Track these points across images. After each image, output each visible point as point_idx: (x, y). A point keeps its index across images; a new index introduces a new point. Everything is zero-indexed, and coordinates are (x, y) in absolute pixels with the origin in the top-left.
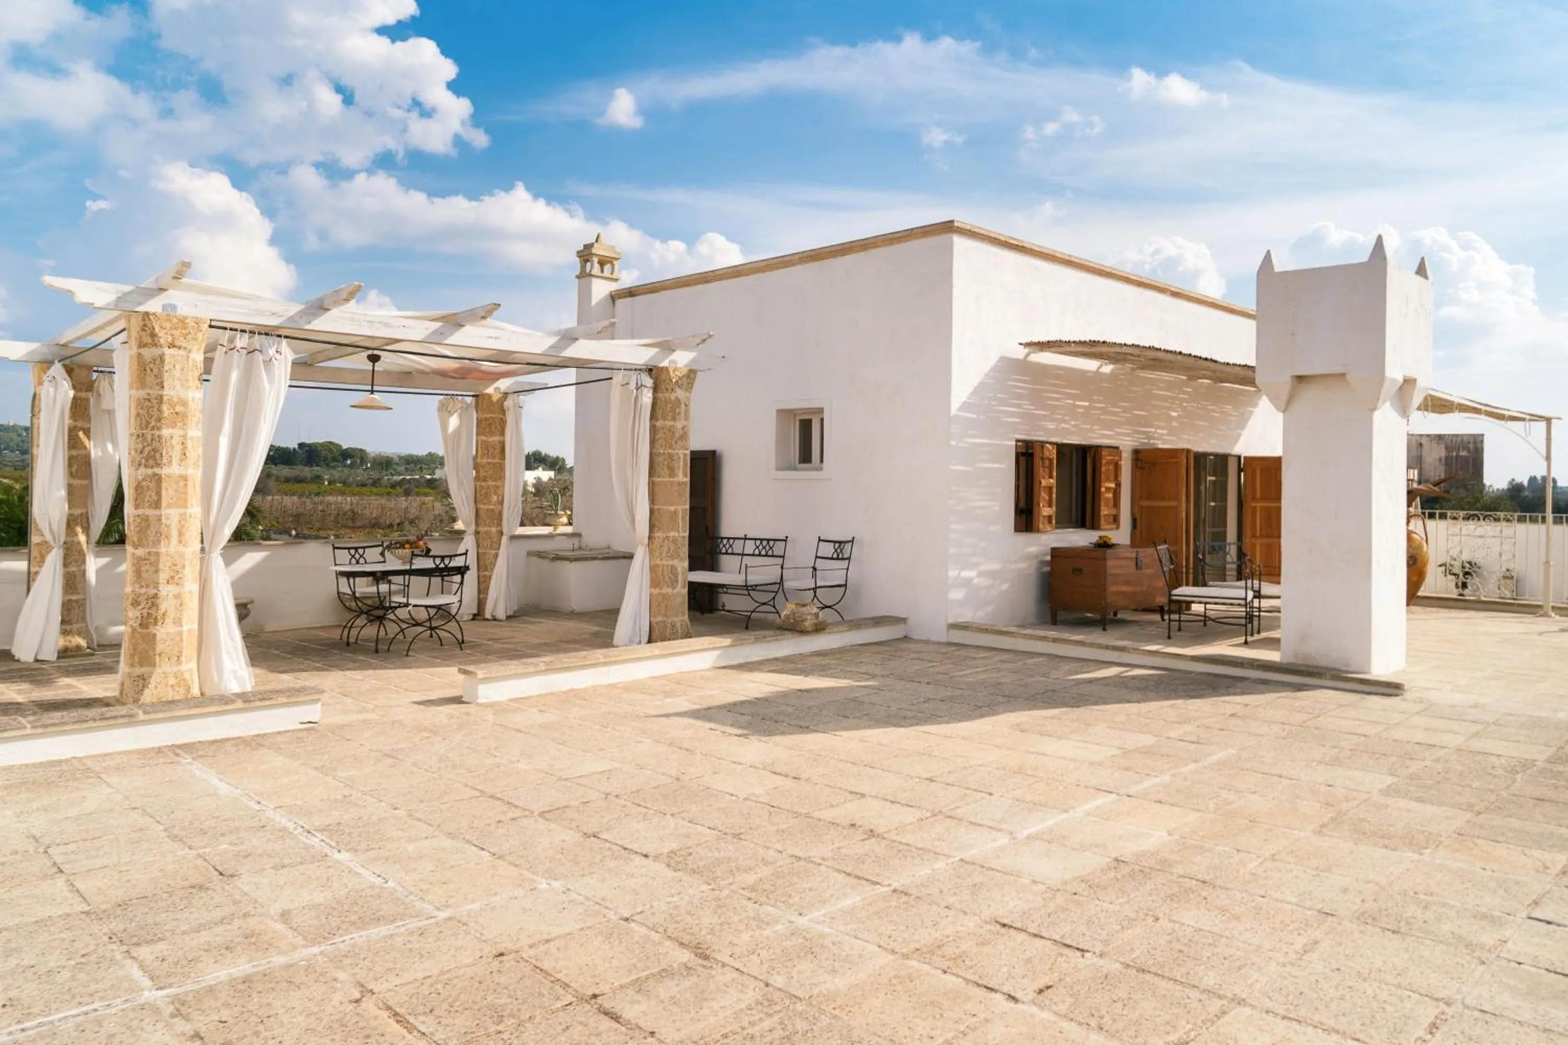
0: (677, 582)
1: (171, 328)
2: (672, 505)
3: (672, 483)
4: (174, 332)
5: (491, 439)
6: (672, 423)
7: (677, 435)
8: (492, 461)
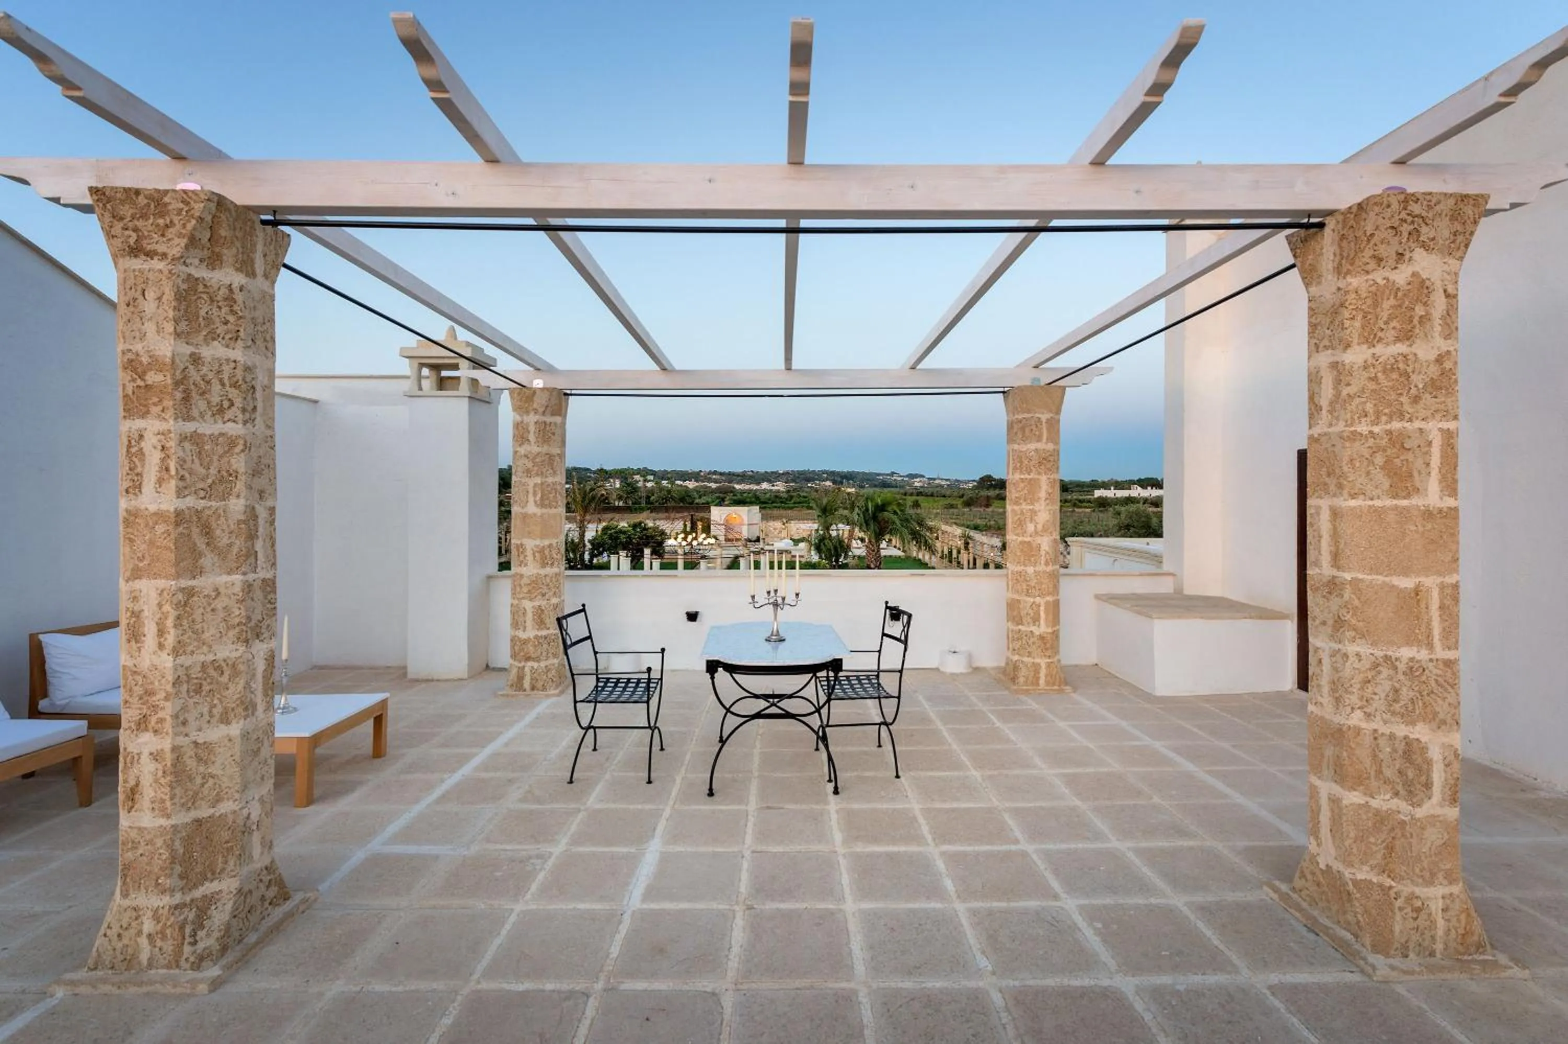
0: (1428, 785)
1: (133, 217)
2: (1406, 572)
3: (1403, 513)
4: (140, 224)
5: (1024, 448)
6: (1401, 348)
7: (1418, 380)
8: (1027, 476)
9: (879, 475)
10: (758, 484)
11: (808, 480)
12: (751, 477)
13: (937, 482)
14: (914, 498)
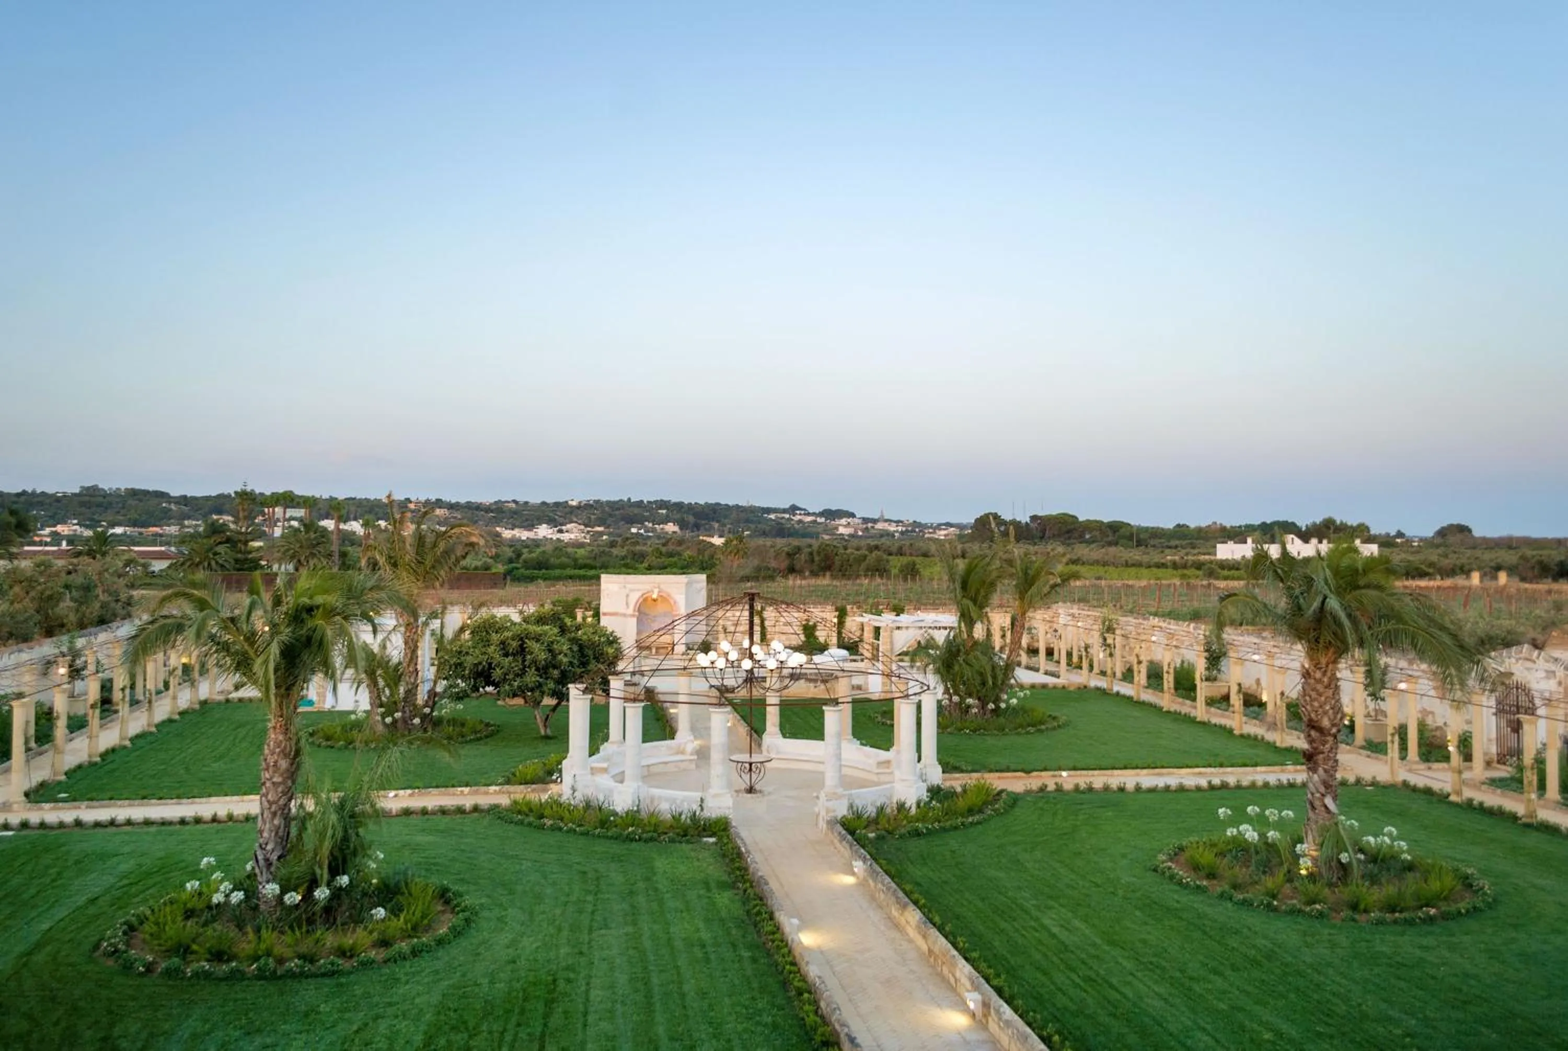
9: (769, 510)
10: (530, 527)
11: (631, 521)
12: (514, 513)
13: (879, 526)
14: (905, 560)
